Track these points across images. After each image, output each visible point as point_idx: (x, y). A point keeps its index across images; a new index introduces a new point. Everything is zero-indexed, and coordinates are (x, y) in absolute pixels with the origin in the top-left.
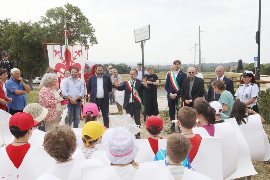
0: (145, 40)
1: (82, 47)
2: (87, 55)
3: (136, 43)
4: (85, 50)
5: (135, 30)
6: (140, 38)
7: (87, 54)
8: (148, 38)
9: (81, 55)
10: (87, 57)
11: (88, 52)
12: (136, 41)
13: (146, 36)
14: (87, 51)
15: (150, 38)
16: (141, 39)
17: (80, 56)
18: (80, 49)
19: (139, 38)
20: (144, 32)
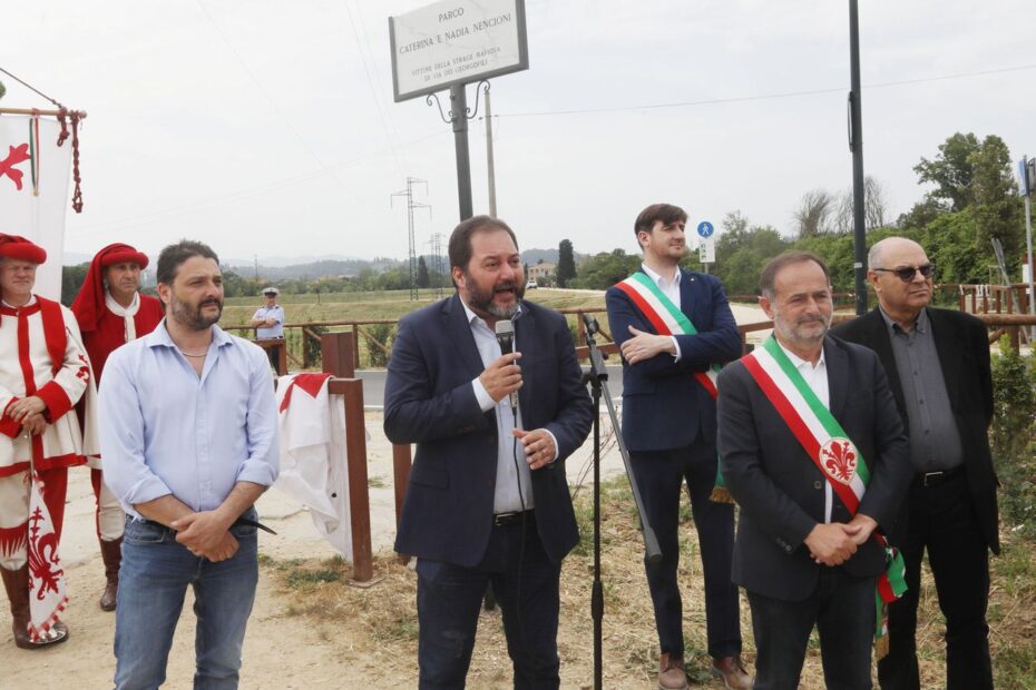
0: (483, 78)
1: (34, 126)
2: (77, 180)
3: (399, 98)
4: (60, 144)
5: (391, 21)
6: (439, 66)
7: (76, 172)
8: (515, 61)
9: (26, 180)
10: (78, 194)
11: (80, 159)
12: (403, 91)
13: (492, 51)
14: (76, 154)
15: (523, 65)
16: (449, 72)
17: (20, 186)
18: (20, 137)
19: (429, 69)
20: (478, 27)
